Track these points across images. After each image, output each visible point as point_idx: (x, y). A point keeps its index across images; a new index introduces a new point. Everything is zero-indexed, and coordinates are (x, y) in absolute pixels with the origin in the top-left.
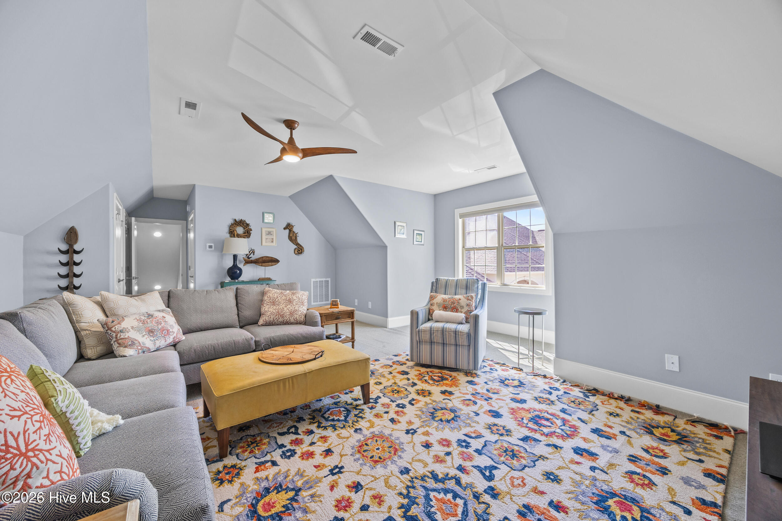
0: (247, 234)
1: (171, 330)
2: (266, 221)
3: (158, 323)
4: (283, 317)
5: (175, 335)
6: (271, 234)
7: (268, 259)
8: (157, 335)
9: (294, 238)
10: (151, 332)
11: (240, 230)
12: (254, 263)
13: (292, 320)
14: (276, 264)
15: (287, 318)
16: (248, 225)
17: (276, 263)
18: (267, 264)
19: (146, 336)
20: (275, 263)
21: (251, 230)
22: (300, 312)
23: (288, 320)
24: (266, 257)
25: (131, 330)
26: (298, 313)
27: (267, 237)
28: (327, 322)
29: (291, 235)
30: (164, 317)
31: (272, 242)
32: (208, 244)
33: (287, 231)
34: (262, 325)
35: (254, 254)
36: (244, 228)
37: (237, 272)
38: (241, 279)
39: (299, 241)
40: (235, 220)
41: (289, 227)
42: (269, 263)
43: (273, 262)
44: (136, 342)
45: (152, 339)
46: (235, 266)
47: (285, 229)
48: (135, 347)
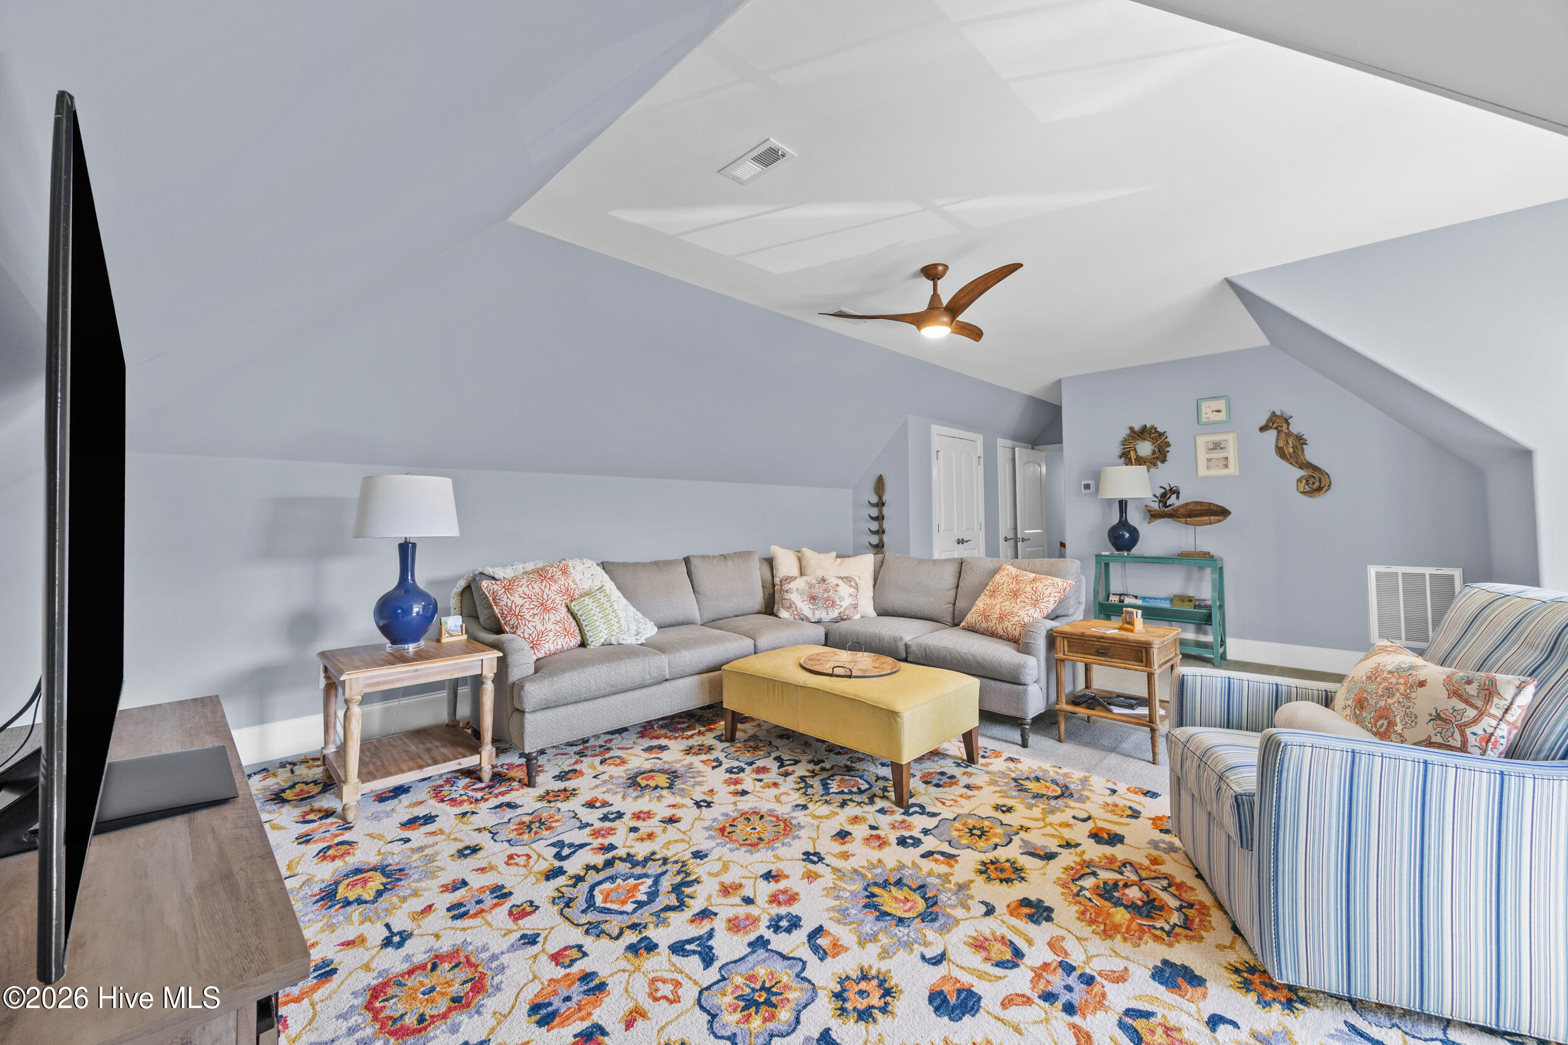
0: (1161, 455)
1: (838, 603)
2: (1204, 418)
3: (827, 591)
4: (987, 621)
5: (842, 609)
6: (1222, 448)
7: (1198, 507)
8: (818, 604)
9: (1291, 450)
10: (813, 598)
11: (1145, 448)
12: (1168, 517)
13: (1000, 632)
14: (1220, 521)
15: (993, 624)
16: (1161, 435)
17: (1221, 518)
18: (1199, 519)
19: (806, 602)
20: (1217, 518)
21: (1168, 445)
22: (1017, 618)
23: (993, 629)
24: (1196, 502)
25: (795, 592)
26: (1012, 619)
27: (1210, 456)
28: (1070, 654)
29: (1281, 444)
30: (837, 585)
31: (1226, 466)
32: (1084, 482)
33: (1272, 434)
34: (964, 629)
35: (1178, 497)
36: (1154, 444)
37: (1123, 535)
38: (1135, 551)
39: (1311, 454)
40: (1131, 429)
41: (1277, 422)
42: (1203, 518)
43: (1211, 515)
44: (794, 606)
45: (812, 607)
46: (1123, 524)
47: (1263, 429)
48: (791, 611)
